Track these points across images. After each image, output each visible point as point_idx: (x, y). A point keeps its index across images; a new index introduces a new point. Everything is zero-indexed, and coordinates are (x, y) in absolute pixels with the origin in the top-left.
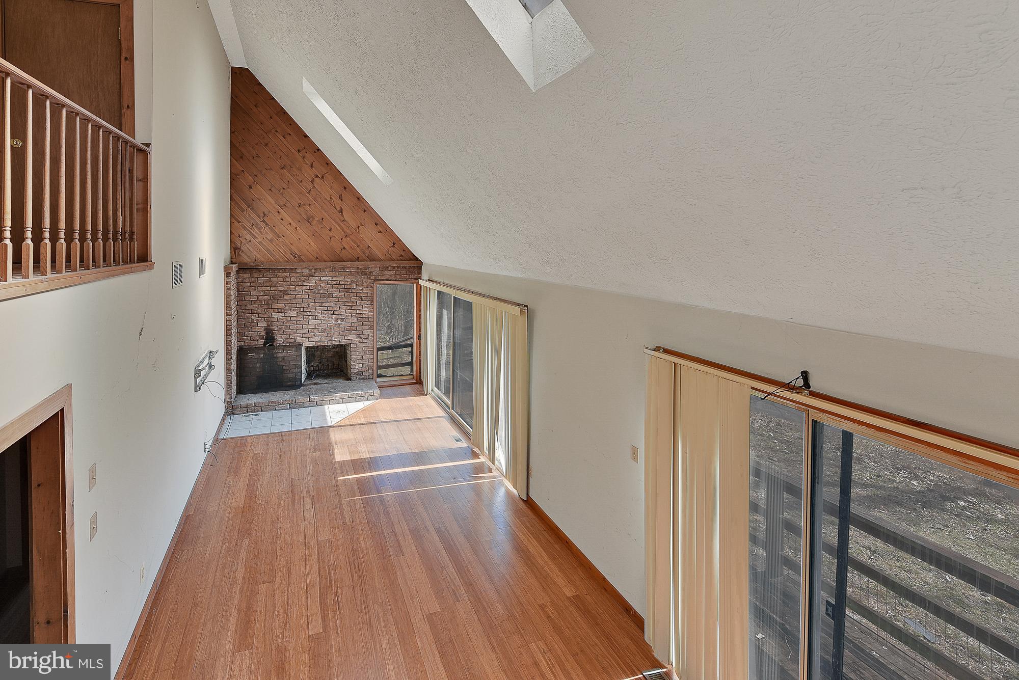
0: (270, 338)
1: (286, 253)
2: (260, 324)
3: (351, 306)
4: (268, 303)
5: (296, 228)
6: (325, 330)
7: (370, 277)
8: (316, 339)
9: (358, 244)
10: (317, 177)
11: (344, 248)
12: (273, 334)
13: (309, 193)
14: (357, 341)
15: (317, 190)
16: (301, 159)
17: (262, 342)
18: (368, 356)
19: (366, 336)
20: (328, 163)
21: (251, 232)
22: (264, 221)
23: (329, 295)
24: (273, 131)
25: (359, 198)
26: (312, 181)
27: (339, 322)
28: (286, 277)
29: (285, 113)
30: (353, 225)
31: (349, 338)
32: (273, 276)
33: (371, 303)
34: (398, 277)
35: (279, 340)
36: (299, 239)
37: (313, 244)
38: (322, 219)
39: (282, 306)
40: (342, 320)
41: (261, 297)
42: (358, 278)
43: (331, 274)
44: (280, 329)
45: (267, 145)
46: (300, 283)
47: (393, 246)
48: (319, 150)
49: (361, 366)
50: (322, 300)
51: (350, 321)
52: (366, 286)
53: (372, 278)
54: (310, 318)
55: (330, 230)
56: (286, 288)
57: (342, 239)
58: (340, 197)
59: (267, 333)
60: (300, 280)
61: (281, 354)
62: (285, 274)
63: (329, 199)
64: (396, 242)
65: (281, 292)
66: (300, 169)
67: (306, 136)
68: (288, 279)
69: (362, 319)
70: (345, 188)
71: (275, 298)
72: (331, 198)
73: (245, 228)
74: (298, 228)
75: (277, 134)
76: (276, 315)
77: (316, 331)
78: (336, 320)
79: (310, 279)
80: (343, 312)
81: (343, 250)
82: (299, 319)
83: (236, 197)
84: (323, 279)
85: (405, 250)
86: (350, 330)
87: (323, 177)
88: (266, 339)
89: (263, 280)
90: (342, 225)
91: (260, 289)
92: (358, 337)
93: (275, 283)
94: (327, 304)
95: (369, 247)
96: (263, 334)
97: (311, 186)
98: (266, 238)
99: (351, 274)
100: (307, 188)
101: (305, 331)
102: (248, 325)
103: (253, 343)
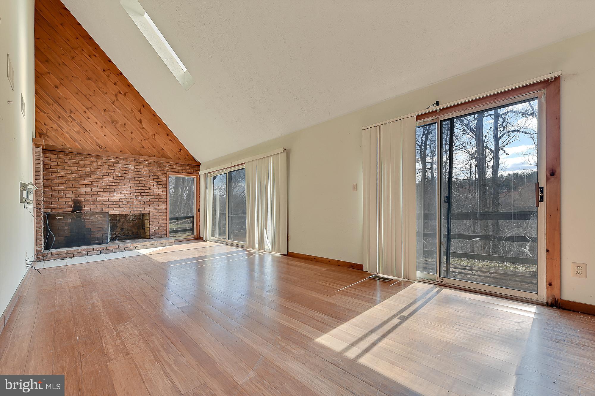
0: (77, 207)
1: (92, 144)
2: (67, 196)
3: (150, 188)
4: (75, 180)
5: (102, 127)
6: (128, 203)
7: (164, 169)
8: (121, 209)
9: (154, 146)
10: (121, 93)
11: (143, 147)
12: (80, 203)
13: (113, 103)
14: (154, 211)
15: (120, 102)
16: (106, 77)
17: (71, 209)
18: (163, 222)
19: (161, 208)
20: (129, 85)
21: (57, 123)
22: (71, 116)
23: (132, 179)
24: (79, 49)
25: (155, 115)
26: (116, 95)
27: (140, 198)
28: (93, 161)
29: (91, 38)
30: (151, 132)
31: (148, 209)
32: (80, 159)
33: (165, 186)
34: (184, 171)
35: (87, 208)
36: (105, 135)
37: (117, 141)
38: (125, 124)
39: (90, 183)
40: (142, 196)
41: (69, 175)
42: (155, 168)
43: (133, 163)
44: (88, 200)
45: (73, 58)
46: (106, 167)
47: (180, 151)
48: (121, 74)
49: (157, 228)
50: (125, 181)
51: (149, 197)
52: (161, 175)
53: (166, 169)
54: (115, 193)
55: (132, 133)
56: (93, 170)
57: (141, 141)
58: (140, 111)
59: (75, 203)
60: (106, 165)
61: (89, 219)
62: (92, 159)
63: (130, 111)
64: (182, 149)
65: (88, 172)
66: (105, 84)
67: (110, 61)
68: (95, 163)
69: (158, 197)
70: (143, 106)
71: (83, 176)
72: (132, 111)
73: (50, 118)
74: (104, 127)
75: (83, 52)
76: (83, 189)
77: (120, 203)
78: (138, 196)
79: (115, 165)
80: (143, 191)
81: (142, 149)
82: (105, 193)
83: (41, 91)
84: (126, 166)
85: (188, 154)
86: (149, 204)
87: (125, 94)
88: (74, 207)
89: (70, 161)
90: (141, 131)
91: (67, 168)
92: (155, 209)
93: (82, 165)
94: (130, 185)
95: (162, 149)
96: (71, 203)
97: (115, 98)
98: (73, 130)
99: (149, 165)
100: (111, 100)
101: (111, 203)
102: (55, 195)
103: (61, 210)
